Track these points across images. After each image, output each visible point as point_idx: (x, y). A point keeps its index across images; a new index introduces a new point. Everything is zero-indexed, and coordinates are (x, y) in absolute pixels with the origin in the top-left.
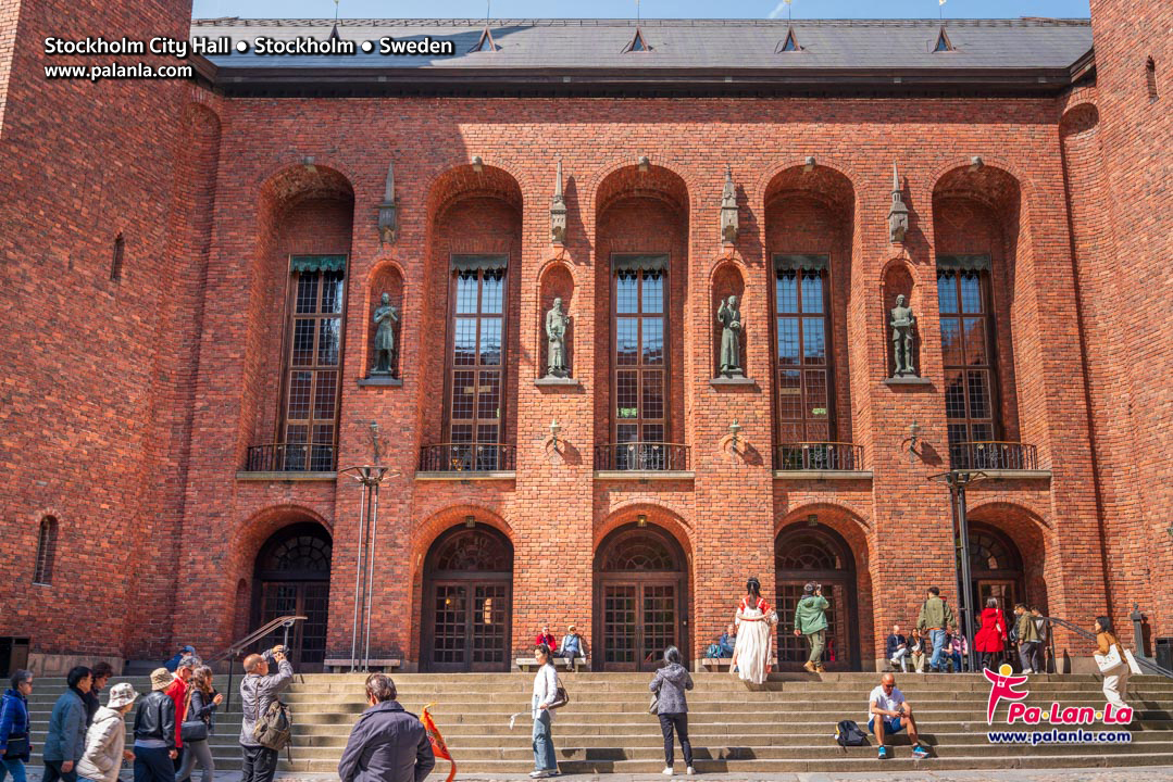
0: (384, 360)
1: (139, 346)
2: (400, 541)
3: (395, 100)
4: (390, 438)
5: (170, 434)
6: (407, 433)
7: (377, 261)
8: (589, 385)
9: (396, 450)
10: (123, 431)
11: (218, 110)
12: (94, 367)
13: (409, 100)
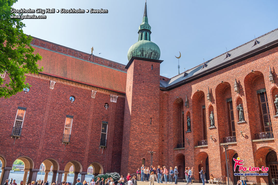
0: (189, 128)
1: (156, 132)
2: (193, 159)
3: (187, 84)
4: (190, 141)
5: (167, 144)
6: (192, 140)
7: (187, 111)
8: (217, 127)
9: (191, 143)
10: (155, 145)
11: (168, 93)
12: (148, 137)
13: (189, 83)
